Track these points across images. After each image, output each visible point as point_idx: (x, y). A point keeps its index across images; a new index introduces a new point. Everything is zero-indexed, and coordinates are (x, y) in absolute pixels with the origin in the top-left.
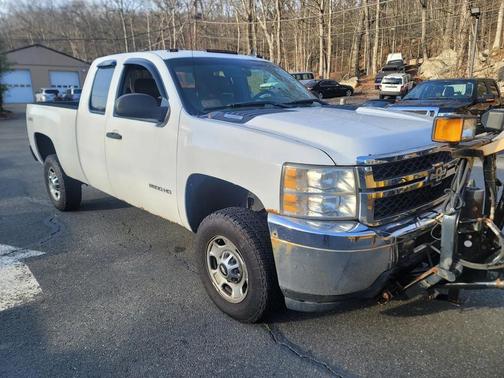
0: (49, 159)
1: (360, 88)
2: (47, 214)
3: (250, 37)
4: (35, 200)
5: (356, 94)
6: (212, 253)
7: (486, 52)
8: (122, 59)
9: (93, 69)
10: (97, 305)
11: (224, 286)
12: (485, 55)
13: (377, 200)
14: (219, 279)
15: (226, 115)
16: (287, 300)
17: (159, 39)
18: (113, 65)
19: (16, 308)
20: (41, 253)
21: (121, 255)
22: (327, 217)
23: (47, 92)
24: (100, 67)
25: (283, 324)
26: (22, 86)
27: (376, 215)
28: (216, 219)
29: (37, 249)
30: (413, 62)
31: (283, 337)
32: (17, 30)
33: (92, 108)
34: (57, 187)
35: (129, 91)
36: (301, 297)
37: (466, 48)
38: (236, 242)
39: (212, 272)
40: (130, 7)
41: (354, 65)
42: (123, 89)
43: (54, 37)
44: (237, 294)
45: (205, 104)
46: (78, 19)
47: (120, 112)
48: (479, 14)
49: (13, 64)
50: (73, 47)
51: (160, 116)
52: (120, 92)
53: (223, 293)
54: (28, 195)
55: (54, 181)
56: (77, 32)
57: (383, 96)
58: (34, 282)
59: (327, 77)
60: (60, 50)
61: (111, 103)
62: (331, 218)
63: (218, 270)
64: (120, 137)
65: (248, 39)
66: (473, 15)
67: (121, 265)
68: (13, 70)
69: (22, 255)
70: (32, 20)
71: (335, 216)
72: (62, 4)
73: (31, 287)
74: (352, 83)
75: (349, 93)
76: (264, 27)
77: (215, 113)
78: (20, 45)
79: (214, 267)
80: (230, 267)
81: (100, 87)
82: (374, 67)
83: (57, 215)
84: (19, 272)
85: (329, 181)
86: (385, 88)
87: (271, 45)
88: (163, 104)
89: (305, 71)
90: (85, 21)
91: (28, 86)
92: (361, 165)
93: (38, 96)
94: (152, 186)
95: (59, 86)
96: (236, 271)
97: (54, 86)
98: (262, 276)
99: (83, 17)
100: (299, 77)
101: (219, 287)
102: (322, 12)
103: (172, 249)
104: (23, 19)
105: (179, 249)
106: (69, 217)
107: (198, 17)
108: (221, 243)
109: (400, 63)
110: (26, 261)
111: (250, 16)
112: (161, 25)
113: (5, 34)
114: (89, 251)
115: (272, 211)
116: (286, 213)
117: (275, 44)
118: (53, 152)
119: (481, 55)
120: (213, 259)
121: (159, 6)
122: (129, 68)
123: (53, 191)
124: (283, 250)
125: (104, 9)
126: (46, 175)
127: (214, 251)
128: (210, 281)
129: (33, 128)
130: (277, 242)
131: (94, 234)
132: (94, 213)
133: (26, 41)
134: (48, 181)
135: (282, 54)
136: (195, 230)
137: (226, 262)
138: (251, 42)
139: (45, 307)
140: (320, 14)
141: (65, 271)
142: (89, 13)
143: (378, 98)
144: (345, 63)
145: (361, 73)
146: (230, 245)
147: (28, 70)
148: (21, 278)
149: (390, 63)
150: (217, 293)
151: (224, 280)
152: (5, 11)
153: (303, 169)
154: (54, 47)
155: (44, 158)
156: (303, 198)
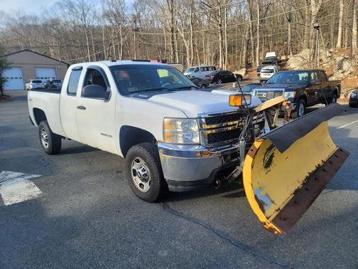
0: (42, 123)
1: (247, 76)
2: (40, 156)
3: (173, 43)
4: (32, 149)
5: (245, 80)
6: (134, 168)
7: (331, 50)
8: (86, 66)
9: (69, 71)
10: (73, 198)
11: (141, 184)
12: (330, 52)
13: (209, 135)
14: (137, 181)
15: (140, 95)
16: (169, 186)
17: (111, 45)
18: (81, 69)
19: (28, 200)
20: (39, 176)
21: (85, 175)
22: (186, 143)
23: (33, 82)
24: (73, 70)
25: (171, 203)
26: (16, 78)
27: (209, 142)
28: (135, 149)
29: (37, 174)
30: (283, 58)
31: (169, 207)
32: (12, 40)
33: (68, 93)
34: (46, 140)
35: (90, 83)
36: (175, 183)
37: (315, 48)
38: (145, 160)
39: (134, 178)
40: (91, 24)
41: (244, 60)
42: (86, 82)
43: (38, 44)
44: (147, 187)
45: (130, 90)
46: (54, 31)
47: (85, 95)
48: (318, 27)
49: (10, 64)
50: (51, 51)
51: (107, 97)
52: (85, 84)
53: (140, 188)
54: (27, 146)
55: (44, 136)
56: (54, 40)
57: (262, 81)
58: (37, 189)
59: (225, 69)
60: (42, 53)
61: (80, 89)
62: (188, 143)
63: (137, 177)
64: (85, 109)
65: (171, 44)
66: (315, 27)
67: (85, 180)
68: (10, 68)
69: (28, 177)
70: (23, 32)
71: (190, 143)
72: (43, 22)
73: (36, 191)
74: (242, 72)
75: (240, 79)
76: (183, 36)
77: (134, 94)
78: (14, 50)
79: (135, 175)
80: (142, 173)
81: (74, 81)
82: (257, 62)
83: (47, 157)
84: (28, 184)
85: (187, 126)
86: (263, 76)
87: (187, 47)
88: (108, 90)
89: (210, 64)
90: (59, 33)
91: (21, 78)
92: (200, 118)
93: (27, 85)
94: (102, 134)
95: (42, 78)
96: (145, 175)
97: (38, 78)
98: (157, 175)
99: (58, 31)
100: (206, 69)
101: (138, 186)
102: (220, 25)
103: (114, 172)
104: (16, 31)
105: (118, 172)
106: (53, 158)
107: (137, 30)
108: (138, 161)
109: (275, 58)
110: (31, 180)
111: (172, 29)
112: (112, 35)
113: (4, 42)
114: (67, 174)
115: (160, 141)
116: (167, 142)
117: (190, 47)
118: (45, 119)
119: (328, 52)
120: (134, 170)
121: (111, 22)
122: (90, 71)
123: (44, 143)
124: (165, 160)
125: (73, 25)
126: (40, 133)
127: (135, 166)
128: (133, 182)
129: (32, 105)
130: (162, 156)
131: (69, 166)
132: (69, 155)
133: (18, 47)
134: (41, 137)
135: (194, 53)
136: (125, 157)
137: (140, 171)
138: (173, 46)
139: (45, 199)
140: (219, 28)
141: (54, 183)
142: (62, 28)
143: (258, 82)
144: (238, 59)
145: (249, 65)
146: (142, 162)
147: (20, 67)
148: (30, 188)
149: (267, 59)
150: (137, 188)
151: (140, 182)
152: (4, 27)
153: (174, 121)
154: (37, 51)
155: (38, 123)
156: (175, 134)
